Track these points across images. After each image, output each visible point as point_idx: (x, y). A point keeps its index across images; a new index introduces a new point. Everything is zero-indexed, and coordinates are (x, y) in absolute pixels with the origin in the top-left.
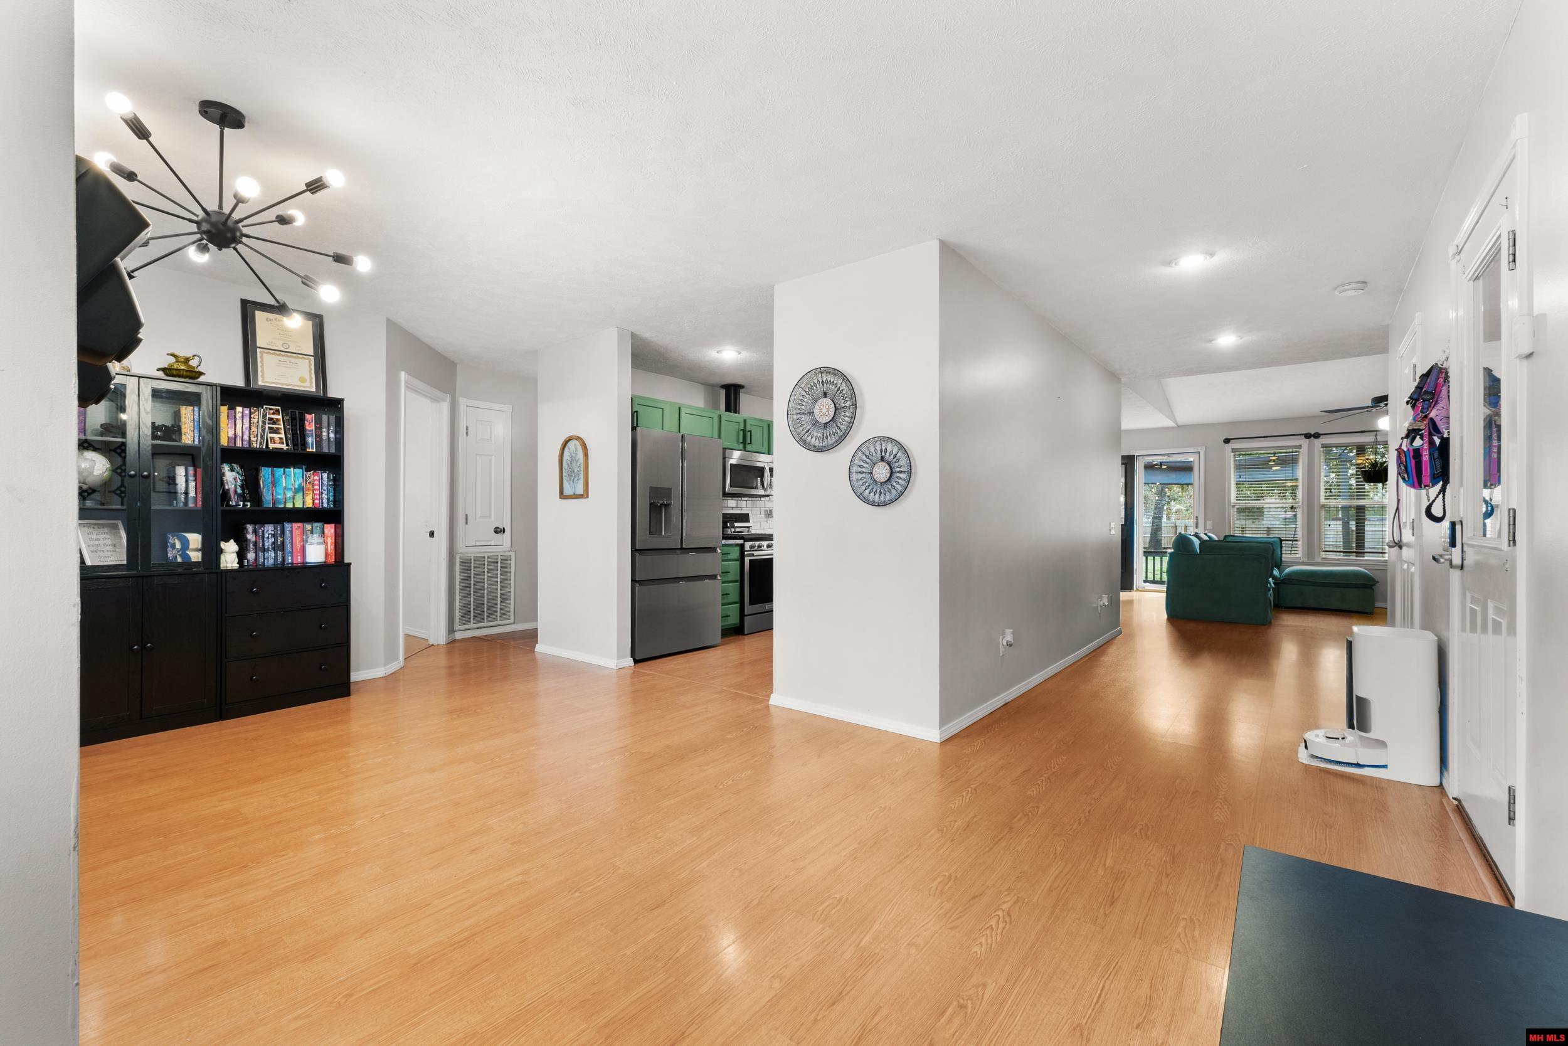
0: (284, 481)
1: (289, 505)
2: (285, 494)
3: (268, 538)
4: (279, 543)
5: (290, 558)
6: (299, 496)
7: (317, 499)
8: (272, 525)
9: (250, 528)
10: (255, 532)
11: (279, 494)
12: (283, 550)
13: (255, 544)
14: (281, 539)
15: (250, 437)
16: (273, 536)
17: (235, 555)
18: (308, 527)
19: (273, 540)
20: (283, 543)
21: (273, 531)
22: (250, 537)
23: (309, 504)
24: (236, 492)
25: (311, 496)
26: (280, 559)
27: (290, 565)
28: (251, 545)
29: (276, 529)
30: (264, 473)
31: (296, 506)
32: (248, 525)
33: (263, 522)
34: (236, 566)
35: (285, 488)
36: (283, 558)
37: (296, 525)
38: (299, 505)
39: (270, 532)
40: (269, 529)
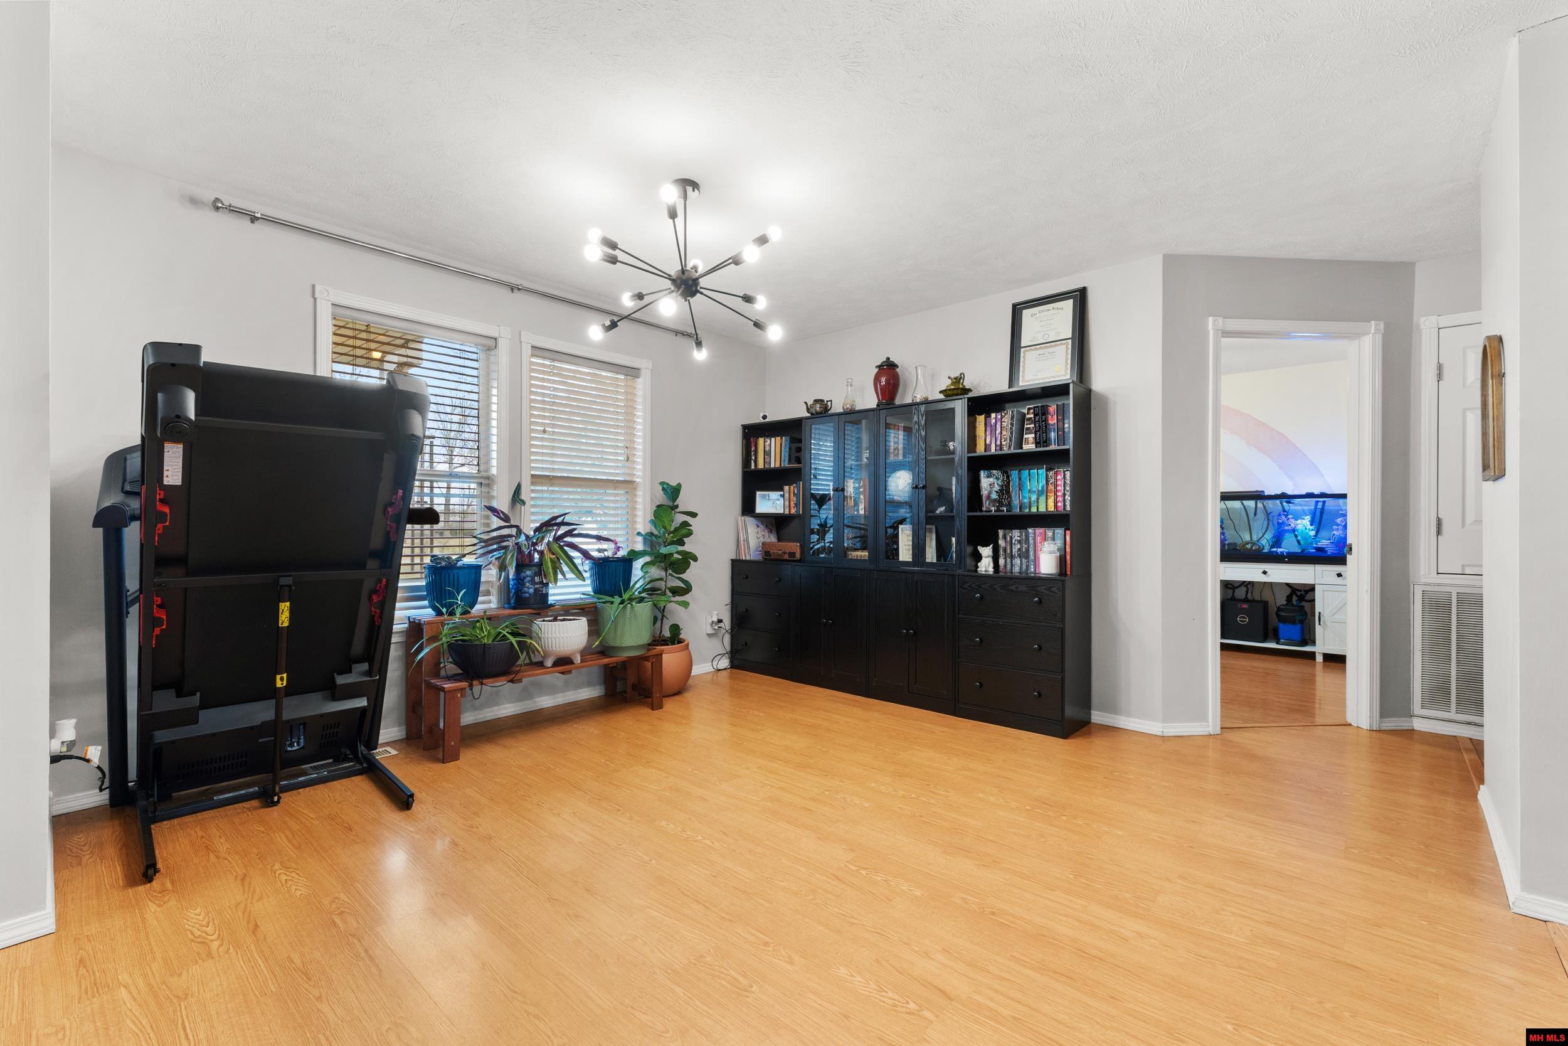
0: (1028, 484)
1: (1034, 510)
2: (1030, 498)
3: (1015, 544)
4: (1024, 550)
5: (1032, 567)
6: (1042, 499)
7: (1059, 501)
8: (1018, 531)
9: (1001, 533)
10: (1005, 537)
11: (1025, 498)
12: (1027, 557)
13: (1005, 550)
14: (1026, 546)
15: (1001, 442)
16: (1019, 542)
17: (990, 559)
18: (1050, 533)
19: (1019, 547)
20: (1027, 550)
21: (1020, 537)
22: (1001, 542)
23: (1051, 508)
24: (988, 497)
25: (1053, 497)
26: (1024, 567)
27: (1032, 575)
28: (1001, 551)
29: (1021, 535)
30: (1012, 477)
31: (1040, 510)
32: (999, 531)
33: (1012, 528)
34: (991, 570)
35: (1030, 491)
36: (1028, 567)
37: (1039, 531)
38: (1042, 509)
39: (1016, 538)
40: (1016, 534)
